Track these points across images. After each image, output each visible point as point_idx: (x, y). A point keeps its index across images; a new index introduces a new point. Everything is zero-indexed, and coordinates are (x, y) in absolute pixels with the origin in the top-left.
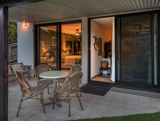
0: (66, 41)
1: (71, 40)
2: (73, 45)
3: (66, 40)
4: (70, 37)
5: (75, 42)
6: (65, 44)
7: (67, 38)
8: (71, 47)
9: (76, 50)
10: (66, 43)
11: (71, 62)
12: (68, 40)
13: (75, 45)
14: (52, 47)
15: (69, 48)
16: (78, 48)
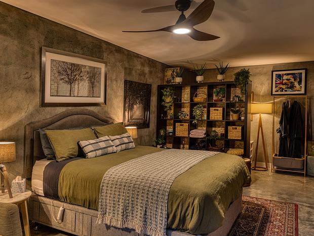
0: (126, 82)
1: (149, 81)
2: (154, 100)
3: (128, 79)
4: (143, 65)
5: (161, 88)
6: (121, 93)
7: (131, 70)
8: (146, 107)
9: (166, 120)
10: (125, 92)
11: (139, 213)
12: (135, 78)
13: (163, 101)
14: (44, 104)
15: (137, 111)
16: (171, 112)
